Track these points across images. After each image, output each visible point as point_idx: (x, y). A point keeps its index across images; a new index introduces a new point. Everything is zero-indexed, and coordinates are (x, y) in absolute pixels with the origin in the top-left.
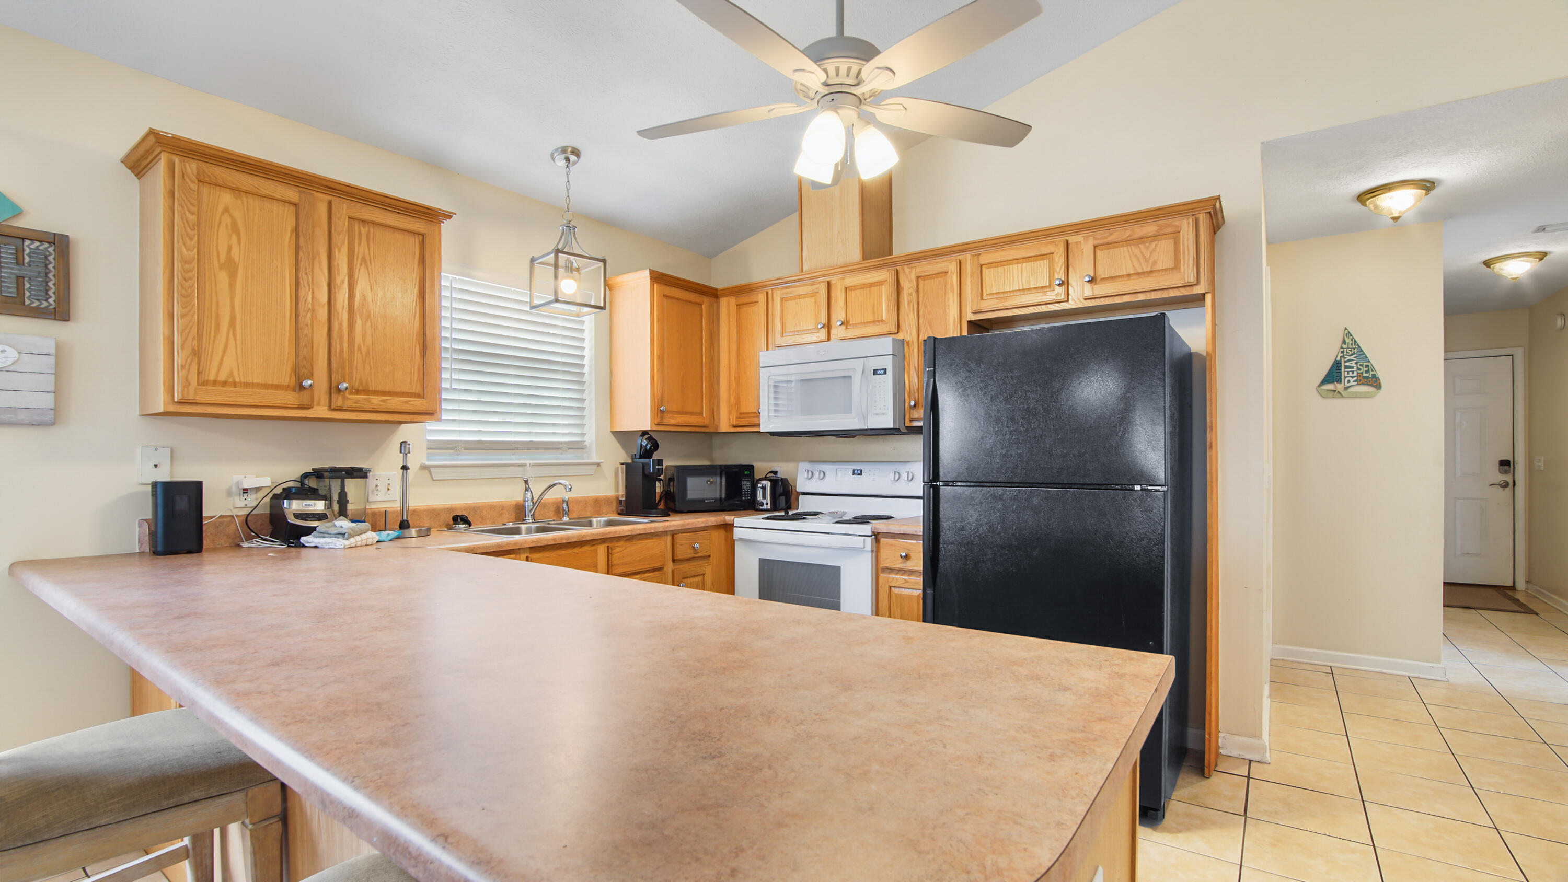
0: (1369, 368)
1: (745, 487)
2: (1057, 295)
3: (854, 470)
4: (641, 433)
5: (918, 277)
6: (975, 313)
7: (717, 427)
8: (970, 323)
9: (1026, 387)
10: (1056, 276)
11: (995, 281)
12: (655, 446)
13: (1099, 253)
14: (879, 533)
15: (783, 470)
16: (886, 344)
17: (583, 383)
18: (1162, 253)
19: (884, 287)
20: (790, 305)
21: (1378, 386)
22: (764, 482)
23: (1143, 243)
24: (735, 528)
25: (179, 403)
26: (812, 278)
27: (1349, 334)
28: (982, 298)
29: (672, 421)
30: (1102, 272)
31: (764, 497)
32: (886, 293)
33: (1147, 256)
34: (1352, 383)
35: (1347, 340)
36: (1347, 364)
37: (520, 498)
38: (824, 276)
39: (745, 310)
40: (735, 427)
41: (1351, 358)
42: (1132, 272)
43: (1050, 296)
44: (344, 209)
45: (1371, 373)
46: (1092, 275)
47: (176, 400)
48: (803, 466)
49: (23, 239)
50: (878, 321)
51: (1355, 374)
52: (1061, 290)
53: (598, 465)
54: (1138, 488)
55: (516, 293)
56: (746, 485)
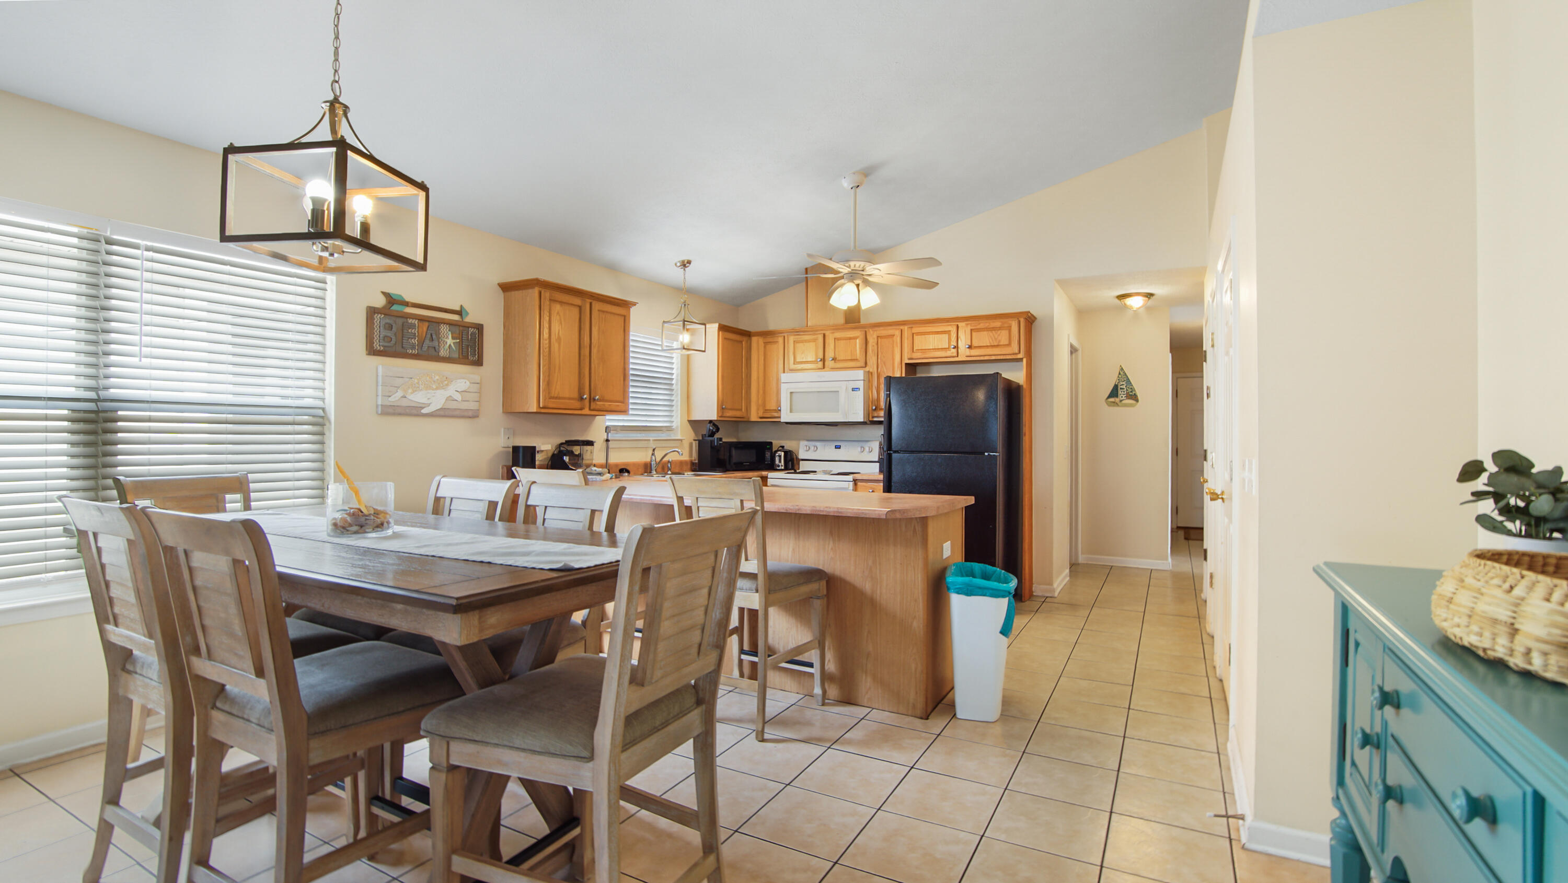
0: (1133, 390)
1: (767, 455)
2: (952, 353)
3: (836, 446)
4: (708, 422)
5: (878, 337)
6: (909, 359)
7: (749, 418)
8: (906, 364)
9: (935, 404)
10: (952, 343)
11: (921, 343)
12: (718, 430)
13: (974, 334)
14: (857, 480)
15: (789, 445)
16: (860, 374)
17: (672, 390)
18: (1003, 337)
19: (858, 341)
20: (798, 345)
21: (1137, 401)
22: (779, 452)
23: (995, 330)
24: (768, 479)
25: (543, 408)
26: (813, 330)
27: (1122, 369)
28: (913, 352)
29: (728, 415)
30: (975, 344)
31: (780, 462)
32: (859, 342)
33: (996, 337)
34: (1123, 398)
35: (1121, 373)
36: (1121, 387)
37: (649, 460)
38: (822, 330)
39: (768, 346)
40: (761, 418)
41: (1124, 383)
42: (989, 344)
43: (949, 353)
44: (597, 306)
45: (1134, 392)
46: (970, 344)
47: (541, 406)
48: (803, 444)
49: (469, 327)
50: (854, 360)
51: (1125, 393)
52: (954, 351)
53: (681, 440)
54: (986, 454)
55: (644, 337)
56: (768, 455)
